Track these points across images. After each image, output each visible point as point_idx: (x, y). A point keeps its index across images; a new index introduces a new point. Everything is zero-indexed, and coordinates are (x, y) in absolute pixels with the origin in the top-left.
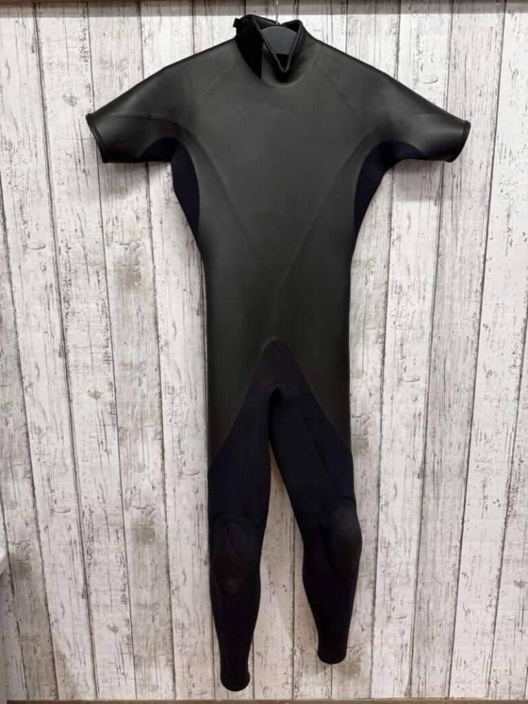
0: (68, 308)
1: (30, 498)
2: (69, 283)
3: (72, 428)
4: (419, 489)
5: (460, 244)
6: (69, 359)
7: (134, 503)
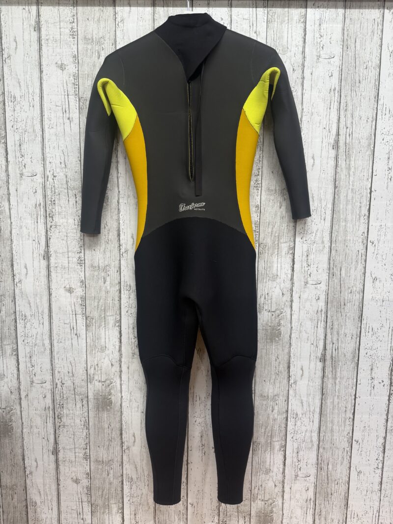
0: (51, 222)
1: (15, 371)
2: (53, 203)
3: (50, 316)
4: (321, 370)
5: (351, 178)
6: (51, 261)
7: (96, 377)
